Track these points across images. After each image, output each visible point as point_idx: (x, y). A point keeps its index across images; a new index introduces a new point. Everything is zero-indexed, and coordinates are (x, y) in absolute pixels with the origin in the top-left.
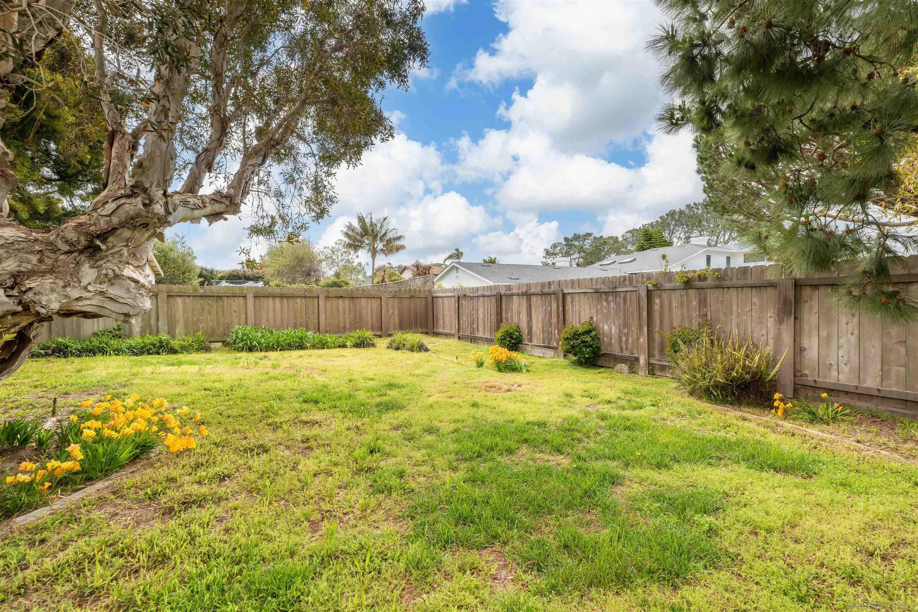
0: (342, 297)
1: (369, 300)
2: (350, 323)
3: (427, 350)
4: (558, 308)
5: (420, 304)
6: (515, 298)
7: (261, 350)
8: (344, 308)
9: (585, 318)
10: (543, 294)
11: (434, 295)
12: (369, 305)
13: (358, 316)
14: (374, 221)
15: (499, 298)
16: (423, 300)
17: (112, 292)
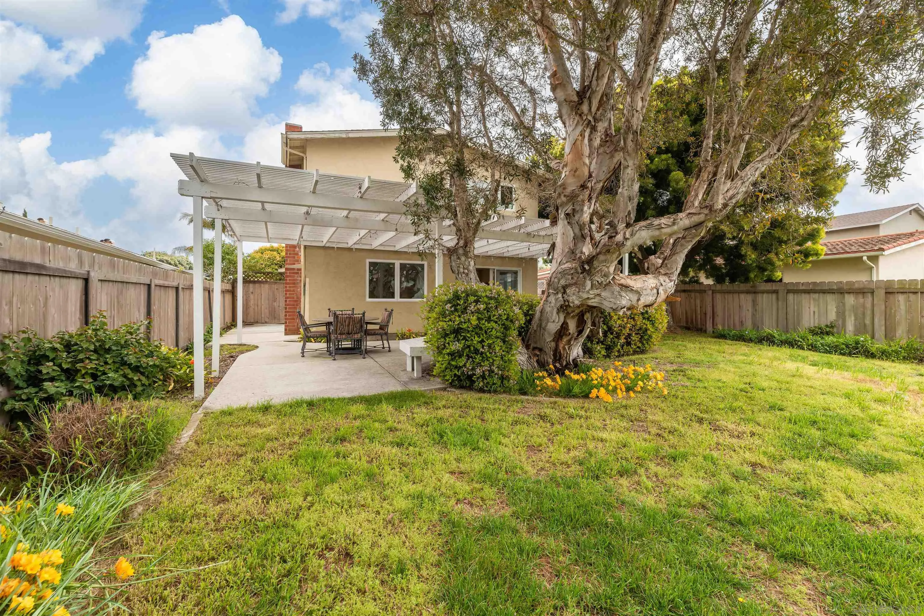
17: (603, 294)
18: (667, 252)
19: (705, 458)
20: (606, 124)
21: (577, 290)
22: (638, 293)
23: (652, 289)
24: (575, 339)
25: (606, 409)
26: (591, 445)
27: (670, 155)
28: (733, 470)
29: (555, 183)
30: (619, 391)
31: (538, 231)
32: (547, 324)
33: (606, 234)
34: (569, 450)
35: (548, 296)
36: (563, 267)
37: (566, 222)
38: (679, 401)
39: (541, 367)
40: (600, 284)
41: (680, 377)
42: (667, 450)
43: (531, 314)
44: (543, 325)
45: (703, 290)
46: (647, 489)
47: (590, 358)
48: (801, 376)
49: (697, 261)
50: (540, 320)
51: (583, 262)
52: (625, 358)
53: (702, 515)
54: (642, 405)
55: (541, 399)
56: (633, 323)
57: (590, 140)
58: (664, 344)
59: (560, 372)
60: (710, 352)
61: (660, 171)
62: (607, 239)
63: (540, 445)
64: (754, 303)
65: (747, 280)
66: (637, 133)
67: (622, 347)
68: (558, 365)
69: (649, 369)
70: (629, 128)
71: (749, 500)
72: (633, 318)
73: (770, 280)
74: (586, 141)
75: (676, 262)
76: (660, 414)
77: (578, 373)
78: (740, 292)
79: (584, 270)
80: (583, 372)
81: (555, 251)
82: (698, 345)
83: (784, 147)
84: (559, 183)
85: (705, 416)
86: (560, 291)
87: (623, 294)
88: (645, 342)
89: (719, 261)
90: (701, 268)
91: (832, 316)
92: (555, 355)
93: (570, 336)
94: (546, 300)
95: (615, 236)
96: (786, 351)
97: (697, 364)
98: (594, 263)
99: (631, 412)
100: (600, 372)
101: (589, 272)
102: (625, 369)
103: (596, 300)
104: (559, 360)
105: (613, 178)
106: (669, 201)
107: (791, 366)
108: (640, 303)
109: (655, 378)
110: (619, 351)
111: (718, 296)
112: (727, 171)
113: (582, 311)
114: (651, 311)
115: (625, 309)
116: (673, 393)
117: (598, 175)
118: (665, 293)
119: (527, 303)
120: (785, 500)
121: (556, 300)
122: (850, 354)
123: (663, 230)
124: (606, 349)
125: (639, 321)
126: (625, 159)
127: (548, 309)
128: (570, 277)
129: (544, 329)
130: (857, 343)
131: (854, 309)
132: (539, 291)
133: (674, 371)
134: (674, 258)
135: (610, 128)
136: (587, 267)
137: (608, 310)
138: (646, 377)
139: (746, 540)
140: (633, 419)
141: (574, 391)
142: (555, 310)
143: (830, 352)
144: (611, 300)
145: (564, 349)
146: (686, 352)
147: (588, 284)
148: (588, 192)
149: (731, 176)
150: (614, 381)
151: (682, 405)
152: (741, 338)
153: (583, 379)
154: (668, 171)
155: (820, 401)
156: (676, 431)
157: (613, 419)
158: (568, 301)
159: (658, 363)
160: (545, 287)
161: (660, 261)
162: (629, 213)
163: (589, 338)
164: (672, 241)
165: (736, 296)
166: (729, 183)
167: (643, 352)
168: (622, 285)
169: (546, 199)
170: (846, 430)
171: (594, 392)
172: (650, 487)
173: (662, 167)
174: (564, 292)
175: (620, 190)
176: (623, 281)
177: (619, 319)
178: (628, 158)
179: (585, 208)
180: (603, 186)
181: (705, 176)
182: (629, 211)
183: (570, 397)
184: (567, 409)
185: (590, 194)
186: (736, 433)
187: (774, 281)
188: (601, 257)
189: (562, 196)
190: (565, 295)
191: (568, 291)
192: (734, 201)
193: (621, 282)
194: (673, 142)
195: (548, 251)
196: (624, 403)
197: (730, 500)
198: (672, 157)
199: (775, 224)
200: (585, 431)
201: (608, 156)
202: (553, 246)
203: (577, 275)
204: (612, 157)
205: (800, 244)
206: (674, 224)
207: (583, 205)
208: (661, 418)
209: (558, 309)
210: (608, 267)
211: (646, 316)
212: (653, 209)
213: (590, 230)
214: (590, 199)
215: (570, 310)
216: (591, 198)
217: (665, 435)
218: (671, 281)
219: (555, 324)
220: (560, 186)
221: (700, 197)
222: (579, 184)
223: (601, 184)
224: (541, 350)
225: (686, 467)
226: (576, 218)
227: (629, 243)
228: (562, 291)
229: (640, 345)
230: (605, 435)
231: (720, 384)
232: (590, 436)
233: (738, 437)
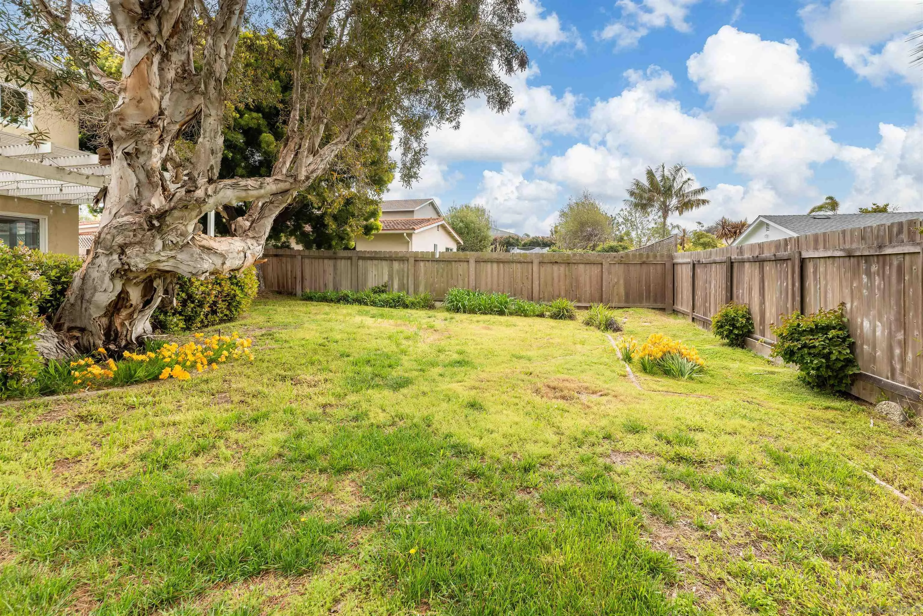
0: (556, 262)
1: (588, 266)
2: (566, 291)
3: (617, 329)
4: (793, 285)
5: (654, 272)
6: (747, 265)
7: (464, 312)
8: (559, 276)
9: (833, 305)
10: (777, 260)
11: (675, 261)
12: (588, 272)
13: (574, 284)
14: (667, 173)
15: (731, 265)
16: (659, 268)
17: (180, 256)
18: (256, 216)
19: (285, 412)
20: (183, 57)
21: (143, 250)
22: (223, 256)
23: (239, 252)
24: (140, 312)
25: (182, 388)
26: (158, 434)
27: (260, 115)
28: (307, 416)
29: (108, 107)
30: (199, 365)
31: (78, 167)
32: (93, 295)
33: (182, 187)
34: (127, 447)
35: (96, 256)
36: (120, 220)
37: (125, 164)
38: (265, 365)
39: (82, 353)
40: (175, 245)
41: (267, 341)
42: (250, 413)
43: (64, 282)
44: (87, 296)
45: (293, 255)
46: (225, 459)
47: (163, 333)
48: (363, 327)
49: (288, 227)
50: (82, 289)
51: (151, 217)
52: (210, 328)
53: (279, 462)
54: (225, 375)
55: (82, 395)
56: (219, 289)
57: (161, 69)
58: (255, 310)
59: (117, 356)
60: (297, 313)
61: (250, 128)
62: (184, 193)
63: (80, 454)
64: (335, 267)
65: (330, 247)
66: (220, 81)
67: (206, 316)
68: (112, 347)
69: (236, 337)
70: (211, 73)
71: (318, 435)
72: (220, 284)
73: (347, 248)
74: (155, 68)
75: (264, 225)
76: (245, 380)
77: (144, 353)
78: (324, 258)
79: (152, 227)
80: (151, 351)
81: (107, 199)
82: (287, 308)
83: (352, 137)
84: (114, 110)
85: (289, 373)
86: (115, 251)
87: (205, 256)
88: (233, 309)
89: (308, 228)
90: (292, 233)
91: (386, 278)
92: (107, 334)
93: (132, 309)
94: (92, 263)
95: (194, 191)
96: (356, 307)
97: (286, 326)
98: (167, 219)
99: (213, 385)
100: (174, 347)
101: (159, 230)
102: (208, 340)
103: (170, 263)
104: (115, 340)
105: (193, 122)
106: (260, 162)
107: (358, 319)
108: (225, 266)
109: (242, 345)
110: (202, 322)
111: (307, 261)
112: (309, 146)
113: (150, 276)
114: (240, 275)
115: (207, 274)
116: (260, 357)
117: (172, 115)
118: (253, 257)
119: (57, 267)
120: (344, 428)
121: (109, 262)
122: (395, 307)
123: (250, 192)
124: (185, 321)
125: (227, 287)
126: (206, 106)
127: (95, 274)
128: (131, 234)
129: (89, 302)
130: (399, 298)
131: (398, 271)
132: (82, 251)
133: (263, 335)
134: (262, 221)
135: (189, 64)
136: (156, 223)
137: (187, 276)
138: (234, 346)
139: (313, 470)
140: (215, 392)
141: (137, 375)
142: (108, 275)
143: (383, 306)
144: (190, 263)
145: (123, 324)
146: (276, 316)
147: (159, 244)
148: (158, 133)
149: (313, 152)
150: (194, 354)
151: (268, 367)
152: (324, 299)
153: (150, 359)
154: (258, 131)
155: (373, 344)
156: (260, 393)
157: (190, 398)
158: (128, 265)
159: (247, 330)
160: (90, 245)
161: (248, 224)
162: (212, 168)
163: (162, 309)
164: (260, 204)
165: (321, 261)
166: (311, 159)
167: (231, 320)
168: (203, 247)
169: (93, 126)
170: (387, 363)
171: (166, 372)
172: (229, 456)
173: (253, 124)
174: (123, 253)
175: (200, 140)
176: (204, 243)
177: (202, 285)
178: (210, 106)
179: (155, 151)
180: (180, 130)
181: (291, 145)
182: (212, 166)
183: (132, 384)
184: (125, 400)
185: (161, 136)
186: (313, 383)
187: (350, 249)
188: (176, 213)
189: (119, 128)
190: (123, 257)
191: (128, 251)
192: (315, 175)
193: (202, 244)
194: (261, 103)
195: (96, 197)
196: (205, 377)
197: (303, 442)
198: (263, 118)
199: (348, 202)
200: (151, 418)
201: (187, 96)
202: (104, 192)
203: (143, 233)
204: (191, 98)
205: (366, 220)
206: (261, 187)
207: (152, 147)
208: (246, 385)
209: (112, 275)
210: (186, 226)
211: (235, 281)
212: (243, 168)
213: (162, 179)
214: (161, 141)
215: (131, 276)
216: (163, 140)
217: (249, 400)
218: (259, 245)
219: (106, 294)
220: (116, 115)
221: (288, 165)
222: (146, 119)
223: (177, 127)
224: (82, 330)
225: (266, 425)
226: (142, 160)
227: (211, 201)
228: (119, 251)
229: (228, 313)
230: (177, 418)
231: (303, 342)
232: (157, 424)
233: (315, 386)
